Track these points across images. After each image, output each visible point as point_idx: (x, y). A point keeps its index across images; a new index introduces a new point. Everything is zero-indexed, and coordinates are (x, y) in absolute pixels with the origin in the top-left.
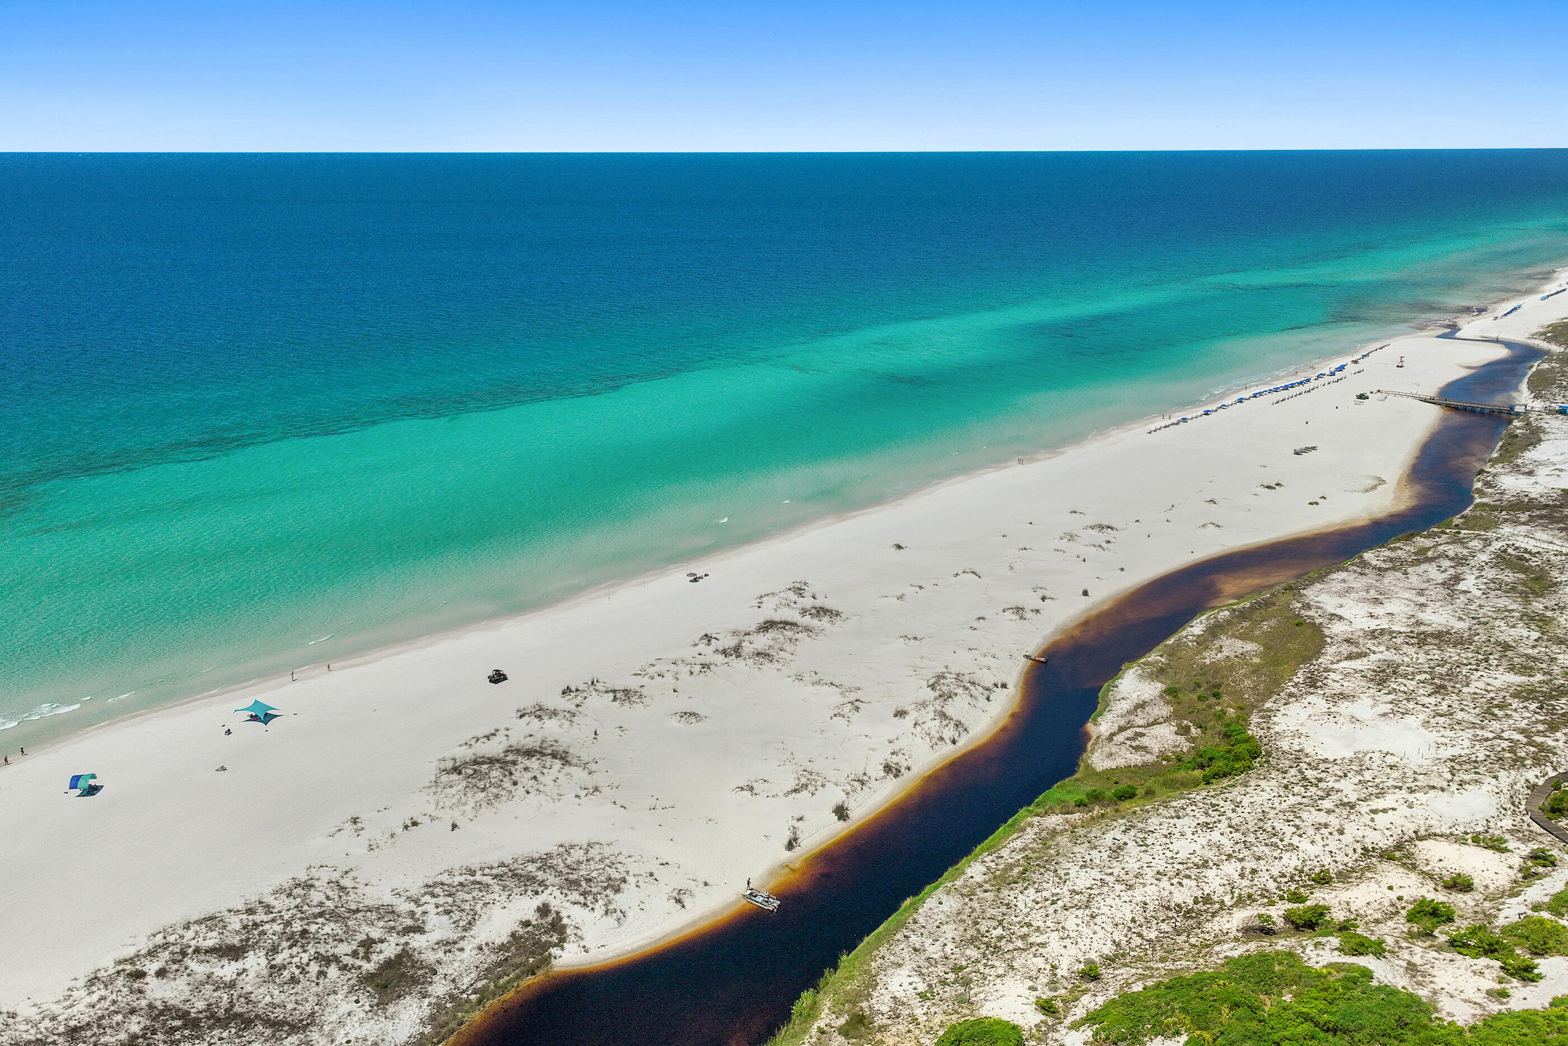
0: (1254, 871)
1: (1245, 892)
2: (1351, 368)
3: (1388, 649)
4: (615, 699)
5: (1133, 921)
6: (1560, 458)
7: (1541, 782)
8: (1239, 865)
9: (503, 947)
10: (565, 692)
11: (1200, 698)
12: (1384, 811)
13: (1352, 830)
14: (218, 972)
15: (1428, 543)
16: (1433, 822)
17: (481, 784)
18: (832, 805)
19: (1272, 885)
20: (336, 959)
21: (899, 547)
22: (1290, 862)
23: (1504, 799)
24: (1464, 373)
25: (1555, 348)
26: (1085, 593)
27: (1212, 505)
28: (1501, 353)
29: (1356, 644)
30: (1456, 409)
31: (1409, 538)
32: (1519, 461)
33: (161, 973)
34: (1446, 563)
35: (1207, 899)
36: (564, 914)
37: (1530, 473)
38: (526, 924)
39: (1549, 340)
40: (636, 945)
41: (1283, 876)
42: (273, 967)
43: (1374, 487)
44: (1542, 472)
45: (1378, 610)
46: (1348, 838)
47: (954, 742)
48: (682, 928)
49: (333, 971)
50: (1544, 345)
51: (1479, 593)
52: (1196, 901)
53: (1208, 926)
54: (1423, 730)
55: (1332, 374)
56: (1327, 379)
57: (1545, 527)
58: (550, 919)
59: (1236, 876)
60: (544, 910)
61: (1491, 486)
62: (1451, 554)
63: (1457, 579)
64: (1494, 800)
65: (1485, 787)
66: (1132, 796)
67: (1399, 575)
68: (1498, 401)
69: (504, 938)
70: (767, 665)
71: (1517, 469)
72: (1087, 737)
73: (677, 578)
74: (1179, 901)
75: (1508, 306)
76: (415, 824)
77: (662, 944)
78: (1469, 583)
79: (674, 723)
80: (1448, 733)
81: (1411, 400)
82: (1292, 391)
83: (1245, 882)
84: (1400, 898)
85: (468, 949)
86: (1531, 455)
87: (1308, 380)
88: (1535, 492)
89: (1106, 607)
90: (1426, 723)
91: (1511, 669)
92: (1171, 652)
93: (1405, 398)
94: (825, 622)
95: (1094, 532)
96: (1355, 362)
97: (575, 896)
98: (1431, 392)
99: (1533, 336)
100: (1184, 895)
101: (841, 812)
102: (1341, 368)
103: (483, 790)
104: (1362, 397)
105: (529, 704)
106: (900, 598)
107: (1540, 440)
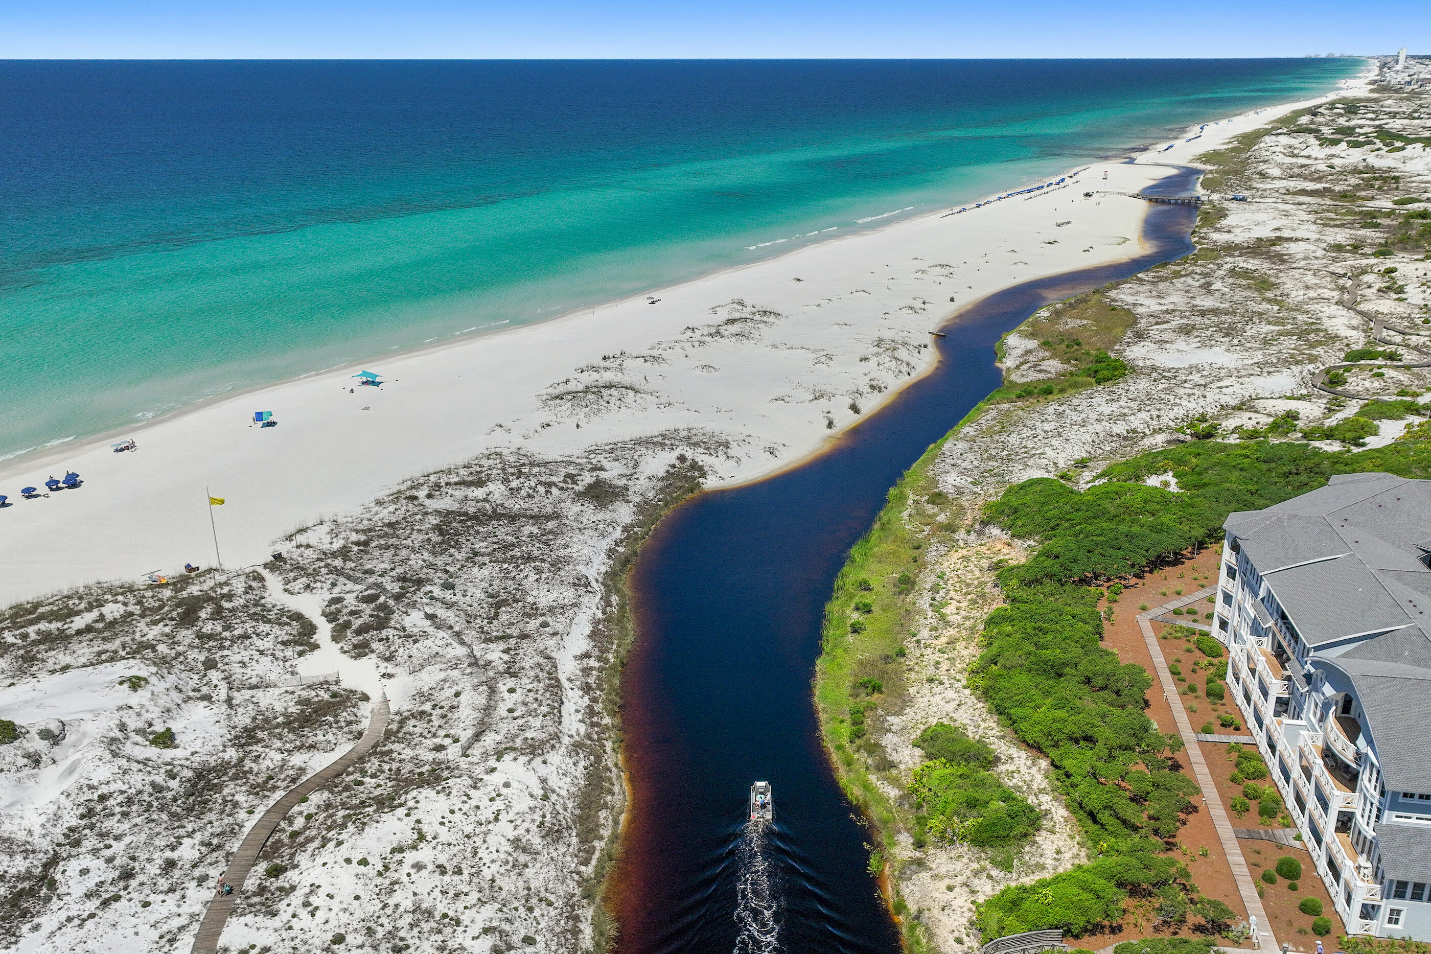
0: (1158, 416)
1: (1157, 427)
2: (1068, 181)
3: (1181, 318)
4: (646, 361)
5: (1093, 441)
6: (1246, 223)
7: (1317, 371)
8: (1149, 414)
9: (663, 479)
10: (604, 358)
11: (1067, 347)
12: (1226, 387)
13: (1211, 396)
14: (471, 495)
15: (1178, 268)
16: (1259, 391)
17: (584, 403)
18: (848, 405)
19: (1172, 424)
20: (555, 484)
21: (799, 280)
22: (1180, 412)
23: (1298, 379)
24: (1152, 183)
25: (1209, 167)
26: (952, 300)
27: (1013, 253)
28: (1174, 172)
29: (1160, 318)
30: (1157, 201)
31: (1164, 265)
32: (1218, 226)
33: (429, 496)
34: (1197, 277)
35: (1134, 431)
36: (697, 459)
37: (1229, 232)
38: (673, 466)
39: (1205, 163)
40: (755, 476)
41: (1177, 419)
42: (510, 489)
43: (1124, 242)
44: (1237, 231)
45: (1163, 301)
46: (1209, 399)
47: (909, 374)
48: (781, 468)
49: (554, 490)
50: (1201, 166)
51: (1228, 290)
52: (1128, 432)
53: (1141, 443)
54: (1227, 354)
55: (1058, 184)
56: (1053, 187)
57: (1254, 258)
58: (688, 463)
59: (1148, 419)
60: (682, 459)
61: (1205, 239)
62: (1198, 271)
63: (1210, 284)
64: (1293, 380)
65: (1285, 374)
66: (1051, 393)
67: (1168, 284)
68: (1185, 195)
69: (662, 473)
70: (745, 341)
71: (1218, 230)
72: (1000, 370)
73: (639, 303)
74: (1118, 432)
75: (1166, 146)
76: (548, 425)
77: (772, 475)
78: (1217, 285)
79: (698, 372)
80: (1244, 353)
81: (1123, 197)
82: (1032, 194)
83: (1155, 422)
84: (1258, 423)
85: (642, 478)
86: (1224, 223)
87: (1042, 187)
88: (1238, 240)
89: (969, 307)
90: (1228, 350)
91: (1269, 323)
92: (1033, 325)
93: (1118, 196)
94: (772, 318)
95: (938, 269)
96: (1071, 177)
97: (701, 450)
98: (1136, 191)
99: (1192, 161)
100: (1120, 428)
101: (855, 408)
102: (1063, 180)
103: (587, 406)
104: (1087, 195)
105: (583, 365)
106: (818, 305)
107: (1227, 215)
